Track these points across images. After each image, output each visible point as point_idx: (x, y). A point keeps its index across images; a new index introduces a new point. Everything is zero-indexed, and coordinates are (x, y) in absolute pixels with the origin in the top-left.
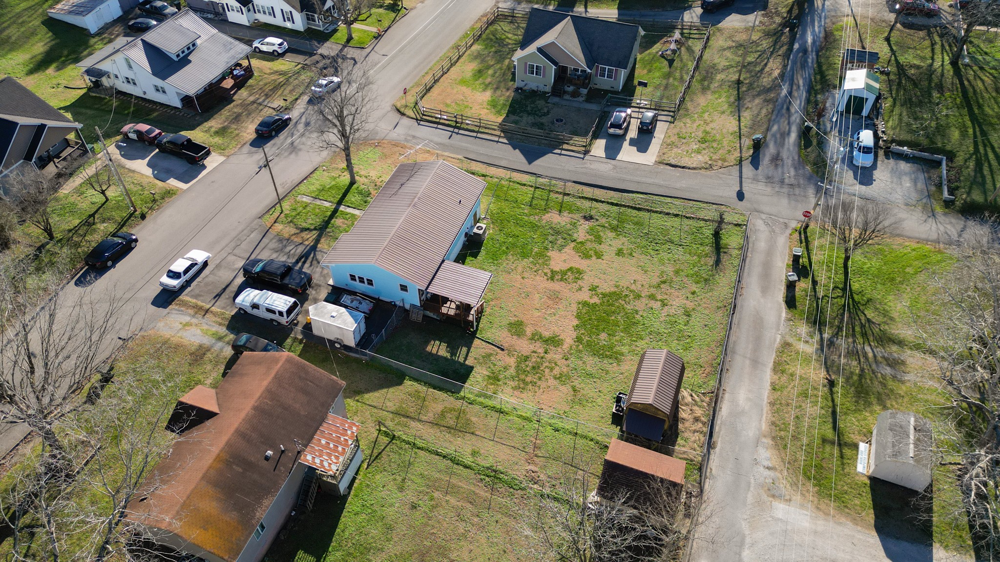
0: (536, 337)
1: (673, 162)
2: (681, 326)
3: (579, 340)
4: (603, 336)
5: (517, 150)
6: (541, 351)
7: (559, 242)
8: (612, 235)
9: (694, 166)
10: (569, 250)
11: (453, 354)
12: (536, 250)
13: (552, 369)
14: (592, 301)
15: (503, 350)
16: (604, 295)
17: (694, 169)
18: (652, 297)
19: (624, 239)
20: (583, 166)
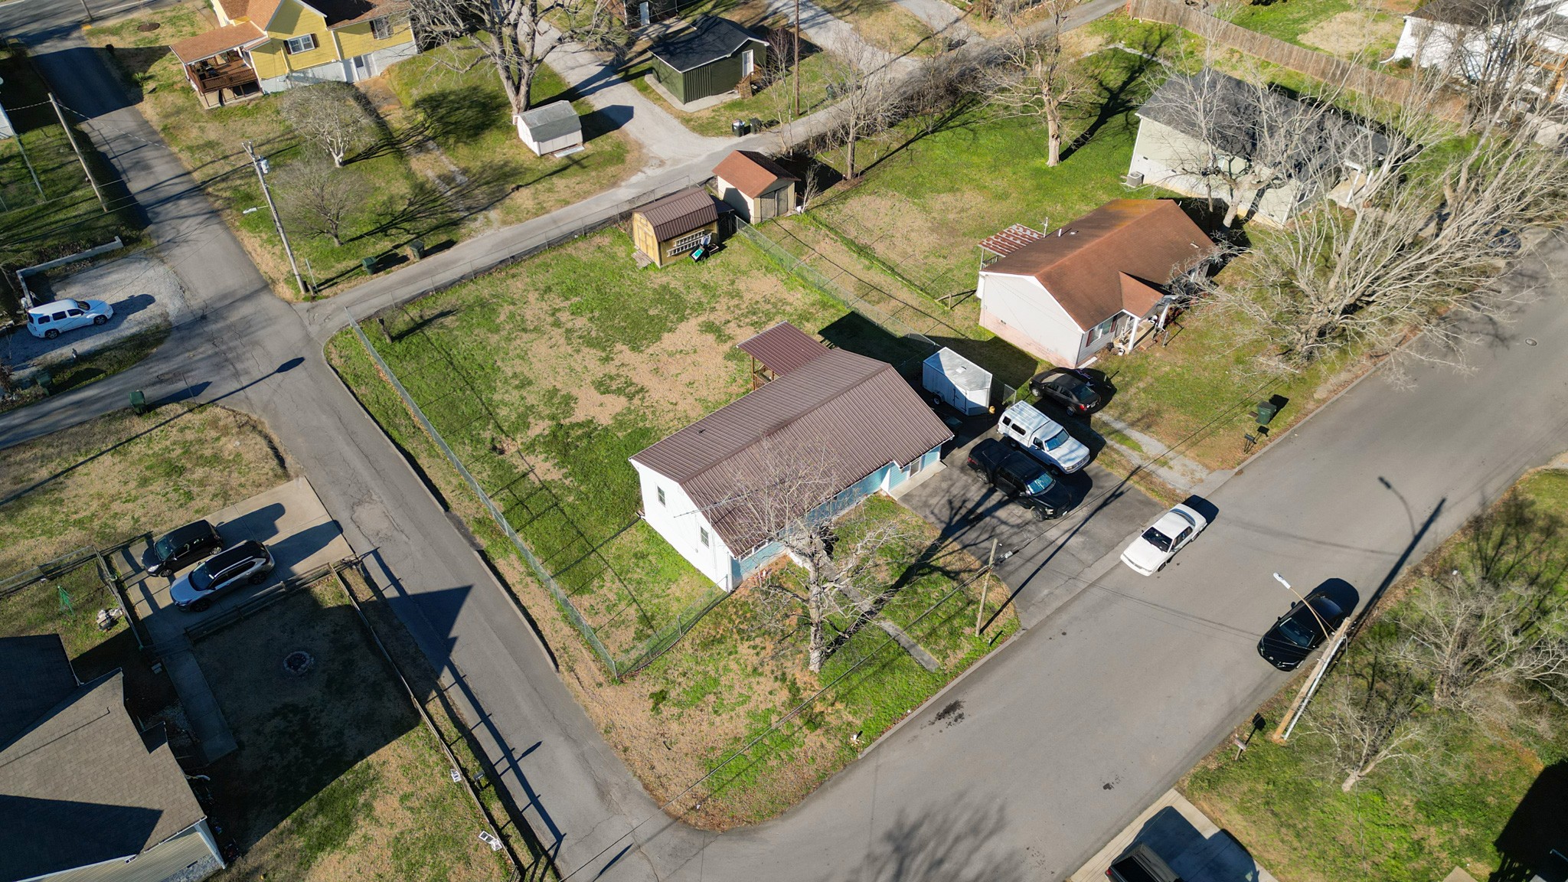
1: (274, 463)
3: (682, 319)
7: (580, 432)
8: (503, 412)
9: (259, 439)
10: (580, 415)
12: (620, 434)
18: (557, 324)
19: (497, 397)
20: (395, 533)
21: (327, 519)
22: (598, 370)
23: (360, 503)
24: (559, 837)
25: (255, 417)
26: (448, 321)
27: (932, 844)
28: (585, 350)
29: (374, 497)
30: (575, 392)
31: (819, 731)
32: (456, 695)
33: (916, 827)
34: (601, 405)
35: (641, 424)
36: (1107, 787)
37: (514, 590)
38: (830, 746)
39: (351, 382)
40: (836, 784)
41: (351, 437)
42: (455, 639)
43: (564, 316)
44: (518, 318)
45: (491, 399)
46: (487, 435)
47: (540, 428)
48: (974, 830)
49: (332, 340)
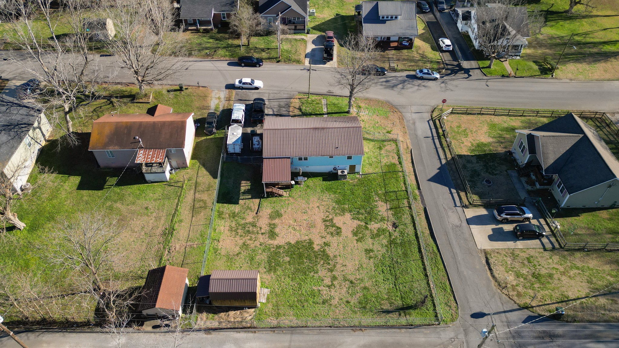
0: (272, 227)
1: (491, 261)
2: (312, 300)
3: (279, 247)
4: (287, 259)
5: (438, 171)
6: (263, 231)
7: (360, 216)
8: (385, 242)
9: (497, 276)
10: (357, 223)
11: (244, 193)
12: (347, 206)
13: (250, 239)
14: (315, 246)
15: (257, 213)
16: (324, 251)
17: (493, 277)
18: (334, 278)
19: (384, 250)
20: (447, 208)
21: (471, 226)
22: (334, 241)
23: (457, 226)
24: (428, 121)
25: (499, 291)
26: (387, 307)
28: (331, 255)
29: (451, 226)
30: (350, 235)
32: (442, 156)
34: (345, 223)
35: (336, 206)
37: (414, 174)
39: (448, 287)
41: (454, 257)
42: (438, 169)
43: (327, 281)
44: (350, 291)
45: (387, 251)
46: (396, 234)
47: (374, 226)
49: (452, 320)
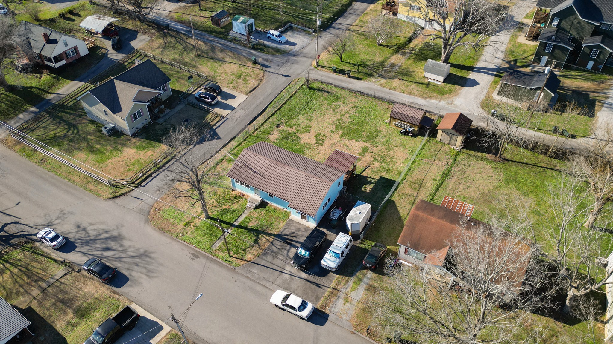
0: (362, 154)
1: (250, 89)
2: (363, 110)
3: (366, 141)
4: (364, 133)
6: (371, 154)
7: (294, 138)
8: (294, 120)
9: (257, 84)
11: (372, 183)
13: (383, 152)
14: (341, 133)
15: (369, 166)
16: (337, 129)
18: (342, 116)
20: (236, 119)
21: (235, 107)
22: (326, 132)
23: (243, 109)
24: (144, 186)
25: (264, 80)
26: (325, 94)
27: (143, 262)
28: (334, 126)
29: (247, 111)
30: (312, 131)
31: (183, 227)
33: (150, 257)
34: (310, 138)
35: (305, 149)
36: (169, 307)
38: (178, 230)
39: (286, 88)
40: (165, 236)
41: (266, 98)
42: (203, 143)
43: (347, 115)
44: (338, 107)
45: (298, 116)
46: (283, 121)
47: (292, 130)
48: (149, 271)
